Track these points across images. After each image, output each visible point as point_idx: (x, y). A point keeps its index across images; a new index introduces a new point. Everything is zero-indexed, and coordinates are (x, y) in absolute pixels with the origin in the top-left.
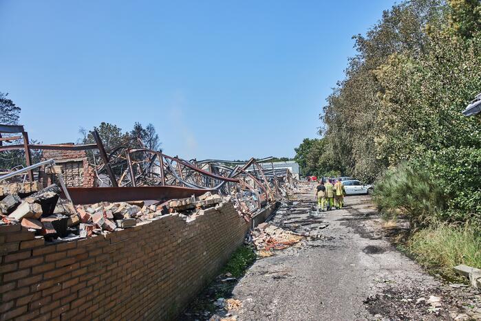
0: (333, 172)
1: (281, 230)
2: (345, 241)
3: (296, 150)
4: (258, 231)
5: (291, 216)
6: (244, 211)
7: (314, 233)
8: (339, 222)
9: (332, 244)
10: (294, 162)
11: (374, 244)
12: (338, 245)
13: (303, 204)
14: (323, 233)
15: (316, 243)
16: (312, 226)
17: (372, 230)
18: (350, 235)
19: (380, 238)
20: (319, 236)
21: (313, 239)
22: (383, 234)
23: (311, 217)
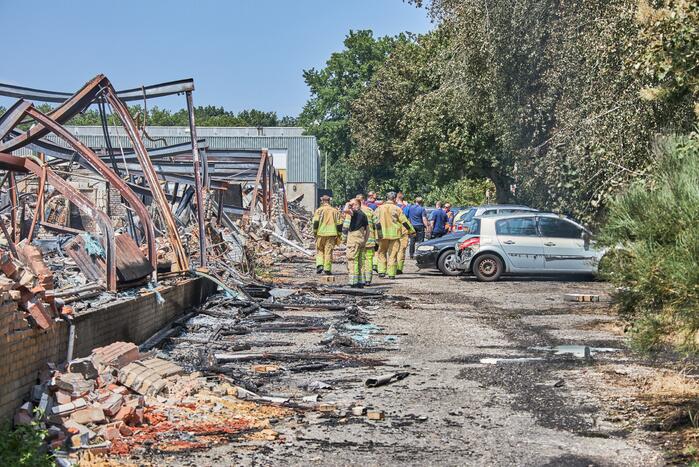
0: (463, 185)
1: (195, 379)
2: (469, 432)
3: (311, 78)
4: (89, 372)
5: (253, 338)
6: (26, 278)
7: (342, 400)
8: (456, 368)
9: (410, 440)
10: (298, 131)
11: (591, 453)
12: (436, 443)
13: (315, 298)
14: (380, 401)
15: (337, 435)
16: (337, 374)
17: (594, 401)
18: (495, 414)
19: (623, 434)
20: (358, 410)
21: (331, 419)
22: (641, 418)
23: (339, 345)
